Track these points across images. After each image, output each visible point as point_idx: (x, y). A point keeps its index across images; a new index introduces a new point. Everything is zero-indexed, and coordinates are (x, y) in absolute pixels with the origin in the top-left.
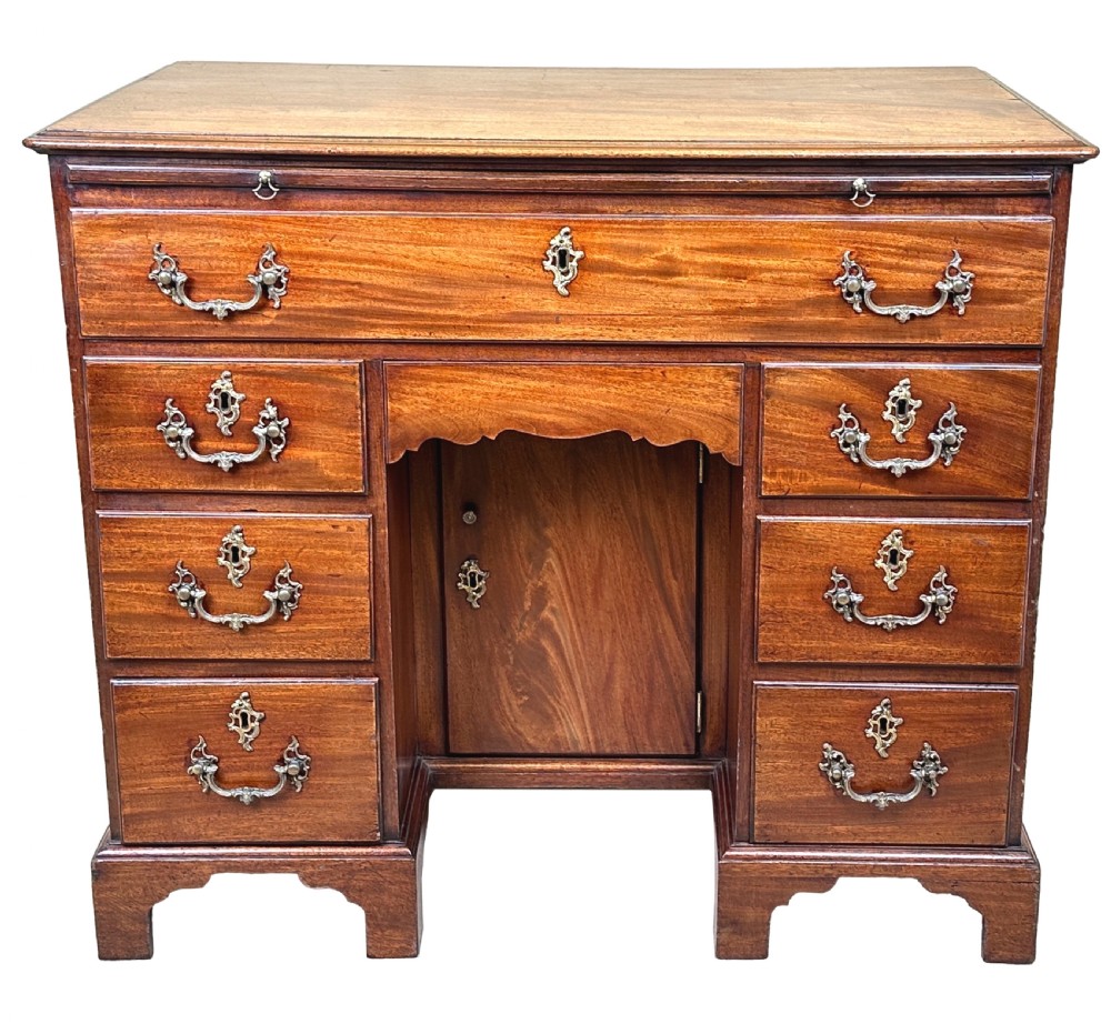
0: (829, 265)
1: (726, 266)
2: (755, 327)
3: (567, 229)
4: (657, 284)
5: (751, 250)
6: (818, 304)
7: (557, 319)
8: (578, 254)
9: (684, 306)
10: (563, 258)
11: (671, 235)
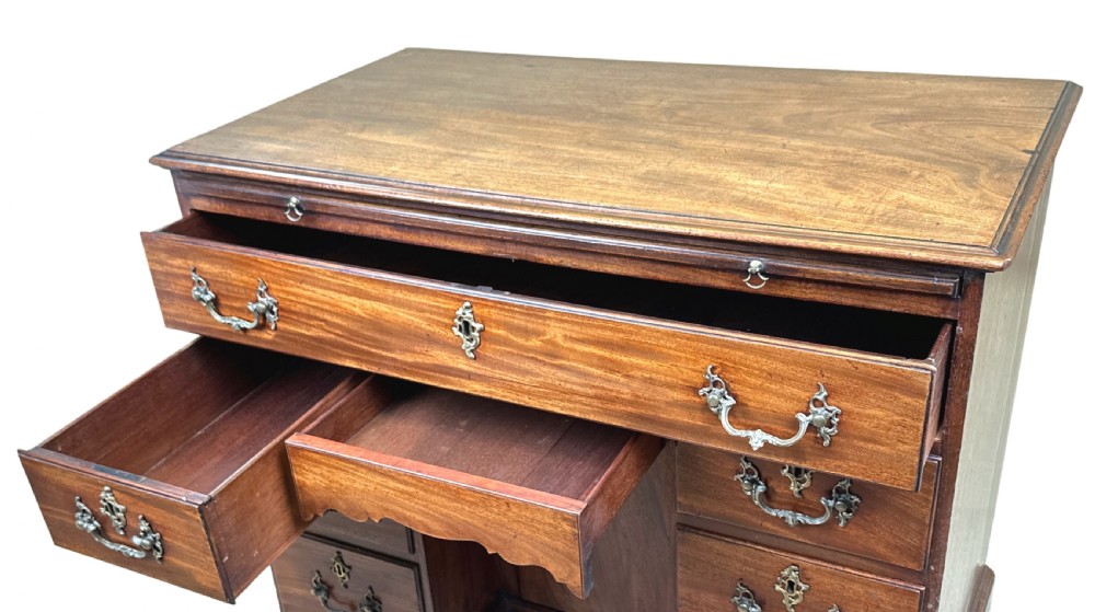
0: (694, 374)
1: (602, 358)
2: (630, 416)
3: (468, 304)
4: (545, 364)
5: (624, 348)
6: (684, 406)
7: (469, 376)
8: (478, 326)
9: (569, 386)
10: (466, 328)
11: (552, 323)
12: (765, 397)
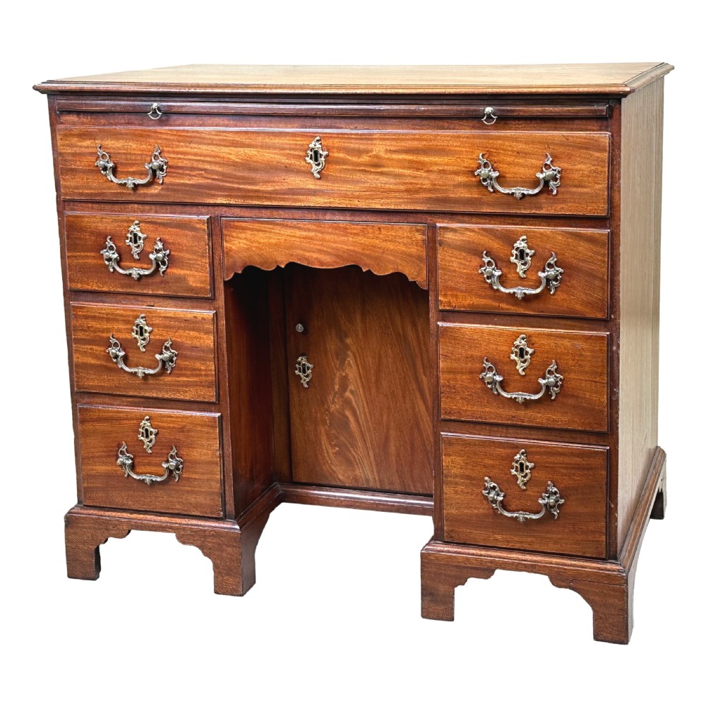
0: (471, 161)
1: (410, 161)
2: (429, 200)
3: (318, 138)
4: (371, 172)
5: (425, 151)
6: (466, 186)
7: (314, 193)
8: (325, 153)
9: (387, 186)
10: (316, 156)
11: (378, 142)
12: (516, 169)
